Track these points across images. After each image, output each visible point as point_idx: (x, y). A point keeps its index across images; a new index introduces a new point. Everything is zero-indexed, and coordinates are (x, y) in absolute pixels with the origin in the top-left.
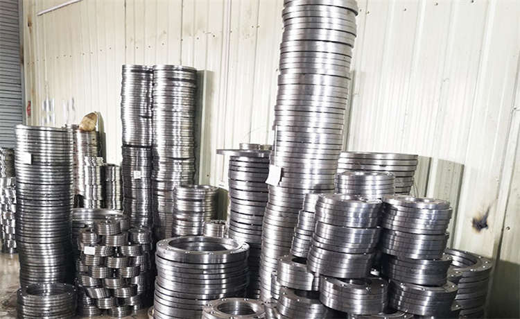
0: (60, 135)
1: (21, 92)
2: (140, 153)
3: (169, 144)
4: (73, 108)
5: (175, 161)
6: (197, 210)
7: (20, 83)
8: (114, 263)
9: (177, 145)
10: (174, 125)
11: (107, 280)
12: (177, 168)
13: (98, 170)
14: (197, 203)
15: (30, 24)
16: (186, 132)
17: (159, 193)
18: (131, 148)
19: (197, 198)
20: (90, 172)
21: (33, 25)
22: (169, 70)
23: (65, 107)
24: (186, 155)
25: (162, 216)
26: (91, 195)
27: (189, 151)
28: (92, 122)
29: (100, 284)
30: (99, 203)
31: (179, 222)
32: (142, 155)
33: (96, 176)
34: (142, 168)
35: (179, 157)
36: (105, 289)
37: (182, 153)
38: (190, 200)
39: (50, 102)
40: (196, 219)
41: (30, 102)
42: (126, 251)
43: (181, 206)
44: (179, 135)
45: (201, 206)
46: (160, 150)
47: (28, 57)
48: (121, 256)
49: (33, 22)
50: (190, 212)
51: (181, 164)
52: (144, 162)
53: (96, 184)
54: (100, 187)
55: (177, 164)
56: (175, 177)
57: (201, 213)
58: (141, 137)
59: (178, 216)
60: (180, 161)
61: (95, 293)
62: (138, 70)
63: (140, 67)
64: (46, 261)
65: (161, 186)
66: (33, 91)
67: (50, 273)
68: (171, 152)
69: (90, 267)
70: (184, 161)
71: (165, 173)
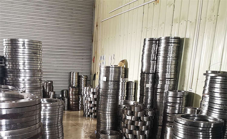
0: (117, 69)
1: (91, 53)
2: (149, 76)
3: (164, 72)
5: (167, 79)
6: (178, 102)
7: (91, 50)
8: (138, 124)
9: (168, 72)
10: (168, 63)
11: (134, 131)
12: (168, 83)
14: (178, 99)
15: (97, 26)
16: (173, 66)
17: (158, 94)
18: (145, 74)
19: (178, 96)
21: (99, 26)
22: (167, 39)
24: (172, 76)
25: (158, 104)
26: (122, 94)
27: (174, 75)
28: (123, 64)
29: (131, 132)
30: (125, 97)
31: (169, 107)
33: (124, 86)
34: (149, 83)
35: (169, 77)
36: (133, 135)
37: (170, 76)
38: (175, 97)
39: (103, 56)
40: (177, 106)
41: (94, 57)
42: (143, 119)
43: (170, 100)
44: (170, 67)
45: (180, 100)
46: (160, 75)
47: (95, 39)
48: (141, 121)
49: (98, 25)
50: (174, 103)
51: (169, 81)
52: (150, 80)
53: (124, 90)
54: (126, 91)
55: (167, 81)
56: (166, 86)
57: (180, 103)
58: (150, 69)
59: (169, 104)
60: (169, 79)
61: (128, 136)
62: (151, 40)
63: (153, 39)
64: (107, 121)
65: (159, 91)
67: (108, 126)
68: (165, 76)
69: (127, 125)
70: (171, 80)
71: (161, 85)
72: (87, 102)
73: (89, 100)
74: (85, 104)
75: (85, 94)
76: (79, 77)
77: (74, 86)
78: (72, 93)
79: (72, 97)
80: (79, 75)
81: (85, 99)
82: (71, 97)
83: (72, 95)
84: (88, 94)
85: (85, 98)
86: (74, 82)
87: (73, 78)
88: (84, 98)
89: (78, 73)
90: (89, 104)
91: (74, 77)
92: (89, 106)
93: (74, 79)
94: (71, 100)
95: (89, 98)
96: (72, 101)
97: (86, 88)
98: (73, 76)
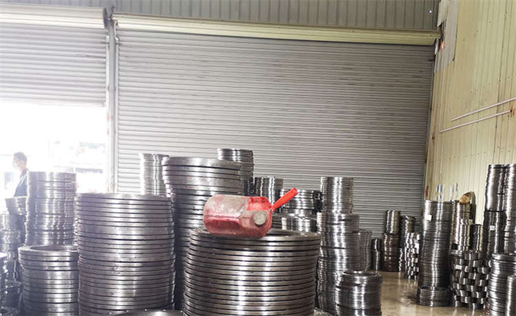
1: (423, 181)
2: (495, 215)
4: (457, 190)
7: (422, 176)
8: (472, 276)
13: (469, 228)
15: (433, 138)
20: (463, 228)
21: (436, 139)
23: (451, 189)
26: (463, 243)
28: (468, 198)
29: (463, 288)
30: (467, 247)
32: (497, 216)
33: (467, 231)
36: (466, 291)
39: (441, 187)
41: (428, 187)
47: (430, 159)
48: (477, 273)
53: (466, 236)
54: (469, 238)
58: (497, 206)
61: (460, 293)
62: (498, 167)
65: (507, 234)
66: (431, 180)
67: (435, 281)
69: (458, 278)
71: (510, 226)
72: (410, 255)
73: (414, 253)
74: (407, 258)
75: (408, 244)
76: (400, 220)
77: (391, 232)
78: (387, 243)
79: (388, 249)
80: (402, 215)
81: (407, 251)
82: (386, 250)
83: (388, 247)
84: (411, 243)
85: (408, 249)
86: (392, 227)
87: (390, 220)
88: (406, 249)
89: (399, 213)
90: (413, 259)
91: (393, 219)
92: (412, 261)
93: (392, 222)
94: (386, 253)
95: (413, 249)
96: (388, 256)
97: (410, 235)
98: (390, 216)
